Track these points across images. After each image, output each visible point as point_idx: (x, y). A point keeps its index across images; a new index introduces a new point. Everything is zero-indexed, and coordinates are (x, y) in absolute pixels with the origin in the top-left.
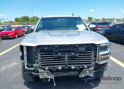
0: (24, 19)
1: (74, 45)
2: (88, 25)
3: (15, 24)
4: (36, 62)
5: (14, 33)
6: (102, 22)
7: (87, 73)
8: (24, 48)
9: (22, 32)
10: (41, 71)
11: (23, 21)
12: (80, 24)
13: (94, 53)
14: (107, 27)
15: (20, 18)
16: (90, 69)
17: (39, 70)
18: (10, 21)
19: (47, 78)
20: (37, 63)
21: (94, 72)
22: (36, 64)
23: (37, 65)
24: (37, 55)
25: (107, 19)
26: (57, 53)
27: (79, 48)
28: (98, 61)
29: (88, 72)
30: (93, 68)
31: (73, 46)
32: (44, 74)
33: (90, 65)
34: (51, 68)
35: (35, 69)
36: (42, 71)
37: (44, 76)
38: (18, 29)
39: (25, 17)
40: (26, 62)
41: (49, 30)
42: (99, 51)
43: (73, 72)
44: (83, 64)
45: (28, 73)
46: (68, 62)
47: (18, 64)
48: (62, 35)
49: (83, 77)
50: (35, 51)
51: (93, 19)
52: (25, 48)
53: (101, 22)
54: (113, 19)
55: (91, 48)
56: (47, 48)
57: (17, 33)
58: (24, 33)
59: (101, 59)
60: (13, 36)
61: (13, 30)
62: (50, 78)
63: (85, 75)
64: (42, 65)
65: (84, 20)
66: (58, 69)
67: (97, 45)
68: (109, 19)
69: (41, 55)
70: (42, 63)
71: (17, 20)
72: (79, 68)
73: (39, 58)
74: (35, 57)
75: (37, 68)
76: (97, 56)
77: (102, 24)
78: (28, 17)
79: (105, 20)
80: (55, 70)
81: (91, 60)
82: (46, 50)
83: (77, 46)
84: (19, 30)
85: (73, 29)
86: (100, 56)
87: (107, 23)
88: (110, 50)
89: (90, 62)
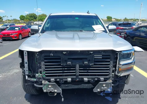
0: (30, 17)
1: (88, 51)
2: (107, 25)
3: (20, 23)
4: (39, 72)
5: (17, 33)
6: (124, 23)
7: (104, 87)
8: (24, 54)
9: (28, 32)
10: (45, 83)
11: (29, 19)
12: (97, 24)
13: (114, 62)
14: (129, 29)
15: (26, 16)
16: (108, 82)
17: (43, 82)
18: (14, 19)
19: (52, 92)
20: (41, 73)
21: (112, 86)
22: (39, 74)
23: (41, 76)
24: (40, 63)
25: (130, 19)
26: (66, 61)
27: (95, 56)
28: (118, 73)
29: (104, 85)
30: (111, 81)
31: (87, 53)
32: (49, 87)
33: (107, 77)
34: (58, 80)
35: (38, 80)
36: (47, 82)
37: (49, 89)
38: (22, 29)
39: (32, 14)
40: (27, 70)
41: (58, 31)
42: (120, 59)
43: (86, 85)
44: (98, 75)
45: (29, 84)
46: (80, 72)
47: (19, 71)
48: (73, 38)
49: (98, 91)
50: (38, 57)
51: (112, 19)
52: (26, 53)
53: (122, 23)
54: (138, 19)
55: (109, 56)
56: (52, 55)
57: (21, 34)
58: (30, 33)
59: (122, 70)
60: (16, 37)
61: (16, 30)
62: (57, 92)
63: (101, 89)
64: (47, 76)
65: (102, 19)
66: (67, 81)
67: (117, 53)
68: (132, 19)
69: (45, 62)
70: (46, 73)
71: (22, 18)
72: (94, 80)
73: (43, 67)
74: (38, 65)
75: (41, 79)
76: (117, 66)
77: (124, 25)
78: (35, 15)
79: (128, 20)
80: (63, 82)
81: (108, 71)
82: (52, 56)
83: (92, 53)
84: (24, 30)
85: (88, 31)
86: (120, 66)
87: (130, 24)
88: (134, 59)
89: (108, 74)
